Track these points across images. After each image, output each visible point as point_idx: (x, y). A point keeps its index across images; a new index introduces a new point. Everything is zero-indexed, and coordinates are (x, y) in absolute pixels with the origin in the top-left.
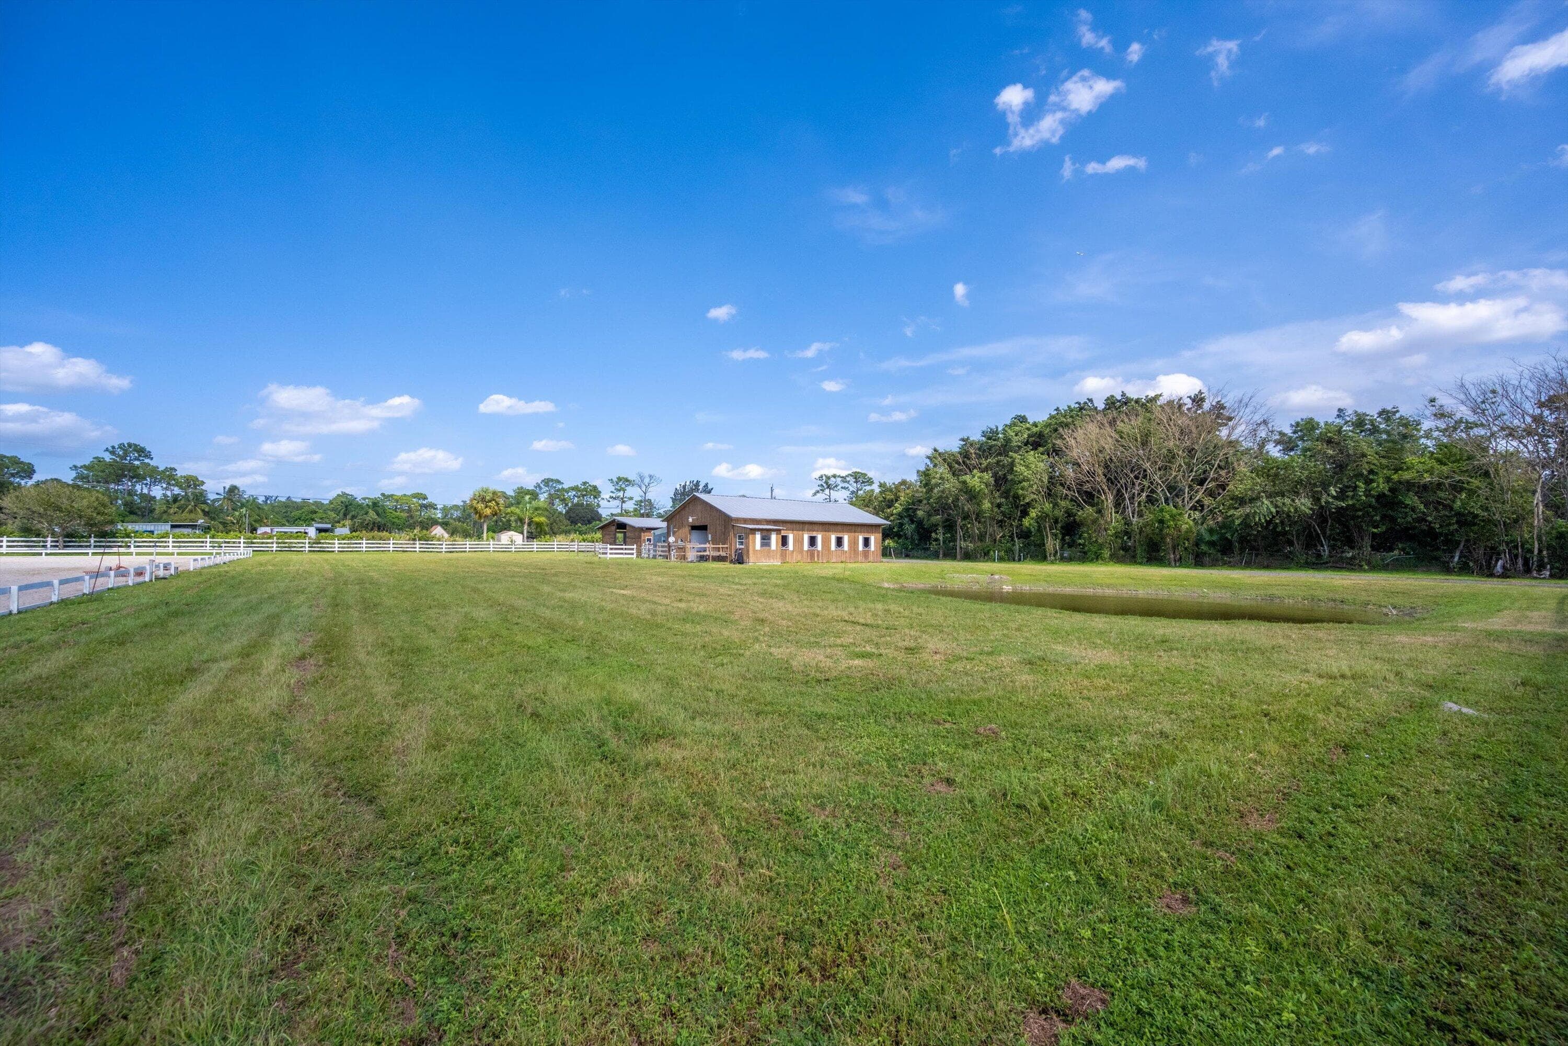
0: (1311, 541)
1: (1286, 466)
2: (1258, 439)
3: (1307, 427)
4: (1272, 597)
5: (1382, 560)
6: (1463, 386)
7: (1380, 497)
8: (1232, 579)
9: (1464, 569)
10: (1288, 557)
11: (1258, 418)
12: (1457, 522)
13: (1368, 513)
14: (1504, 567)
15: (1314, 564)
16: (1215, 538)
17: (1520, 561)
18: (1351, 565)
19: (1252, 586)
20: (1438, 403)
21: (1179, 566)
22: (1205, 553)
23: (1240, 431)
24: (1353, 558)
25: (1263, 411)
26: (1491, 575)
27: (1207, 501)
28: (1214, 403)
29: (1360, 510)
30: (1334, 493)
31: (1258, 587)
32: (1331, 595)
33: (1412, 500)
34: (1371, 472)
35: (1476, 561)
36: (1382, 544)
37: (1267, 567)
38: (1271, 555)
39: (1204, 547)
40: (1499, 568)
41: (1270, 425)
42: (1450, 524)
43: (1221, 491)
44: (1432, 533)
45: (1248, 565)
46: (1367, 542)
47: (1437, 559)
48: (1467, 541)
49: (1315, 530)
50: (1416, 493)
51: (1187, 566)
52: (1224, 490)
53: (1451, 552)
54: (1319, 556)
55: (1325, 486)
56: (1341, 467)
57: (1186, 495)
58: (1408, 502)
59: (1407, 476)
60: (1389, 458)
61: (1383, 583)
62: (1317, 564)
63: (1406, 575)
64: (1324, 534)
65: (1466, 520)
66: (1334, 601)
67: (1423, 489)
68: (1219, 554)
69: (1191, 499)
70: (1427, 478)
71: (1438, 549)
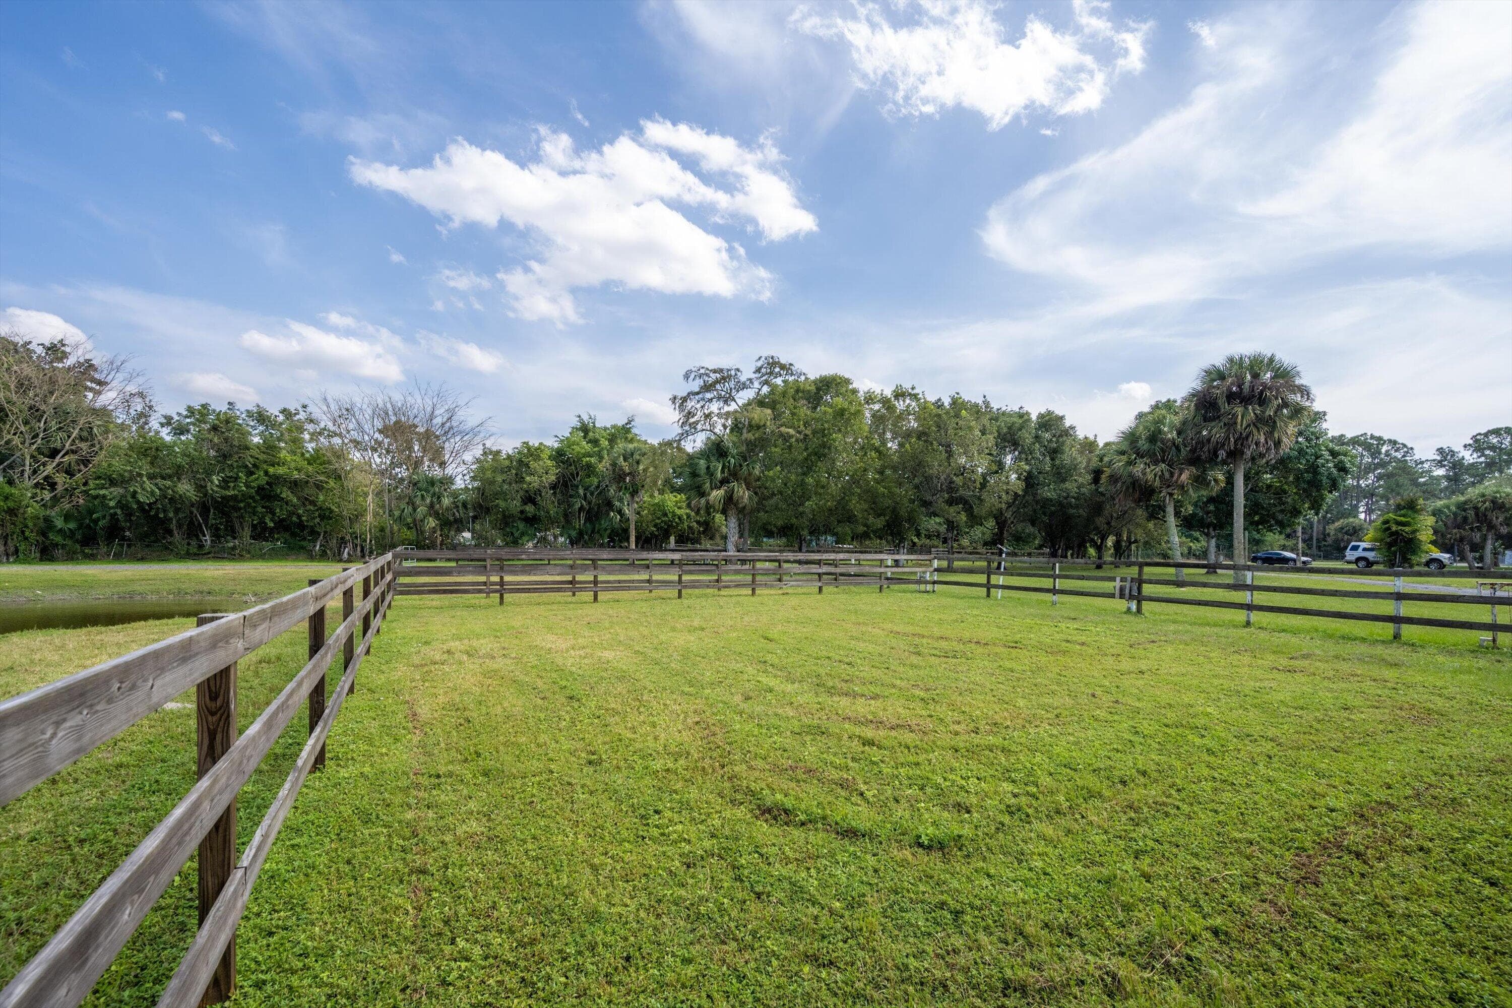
0: (193, 531)
1: (169, 447)
2: (133, 412)
3: (200, 413)
4: (132, 594)
5: (260, 550)
6: (325, 399)
7: (260, 489)
8: (82, 575)
9: (323, 556)
10: (167, 548)
11: (132, 388)
12: (320, 516)
13: (249, 505)
14: (349, 554)
15: (195, 554)
16: (72, 525)
17: (359, 549)
18: (233, 555)
19: (108, 584)
20: (309, 409)
21: (14, 562)
22: (57, 545)
23: (108, 398)
24: (234, 548)
25: (140, 380)
26: (341, 561)
27: (60, 479)
28: (82, 360)
29: (241, 501)
30: (217, 482)
31: (117, 583)
32: (198, 588)
33: (286, 494)
34: (255, 465)
35: (331, 549)
36: (260, 533)
37: (142, 559)
38: (147, 546)
39: (53, 537)
40: (345, 555)
41: (147, 400)
42: (314, 518)
43: (82, 467)
44: (301, 526)
45: (118, 557)
46: (247, 532)
47: (303, 548)
48: (325, 532)
49: (197, 520)
50: (290, 488)
51: (27, 561)
52: (86, 466)
53: (314, 541)
54: (201, 547)
55: (209, 473)
56: (224, 457)
57: (27, 468)
58: (284, 495)
59: (281, 470)
60: (268, 454)
61: (252, 571)
62: (199, 554)
63: (277, 563)
64: (206, 521)
65: (326, 515)
66: (202, 592)
67: (295, 485)
68: (78, 546)
69: (35, 472)
70: (296, 475)
71: (305, 539)
